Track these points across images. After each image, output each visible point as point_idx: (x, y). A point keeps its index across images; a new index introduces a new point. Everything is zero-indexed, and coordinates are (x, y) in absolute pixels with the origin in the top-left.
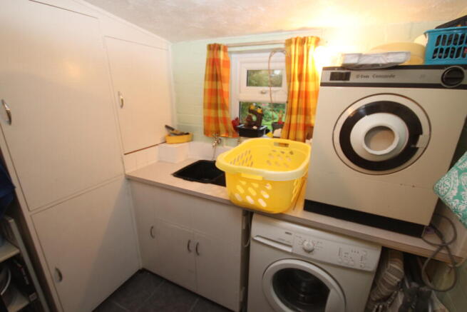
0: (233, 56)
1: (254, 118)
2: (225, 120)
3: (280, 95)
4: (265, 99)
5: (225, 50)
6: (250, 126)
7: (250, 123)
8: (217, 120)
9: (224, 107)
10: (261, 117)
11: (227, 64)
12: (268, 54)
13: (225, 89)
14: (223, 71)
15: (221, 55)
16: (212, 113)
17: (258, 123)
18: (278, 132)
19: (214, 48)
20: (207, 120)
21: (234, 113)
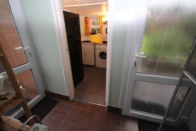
0: (89, 19)
1: (94, 31)
2: (89, 32)
3: (99, 27)
4: (96, 27)
5: (88, 18)
6: (94, 33)
7: (94, 32)
8: (87, 32)
9: (88, 29)
10: (95, 31)
11: (89, 21)
12: (96, 19)
13: (88, 25)
14: (88, 22)
15: (88, 19)
16: (86, 31)
17: (95, 32)
18: (99, 33)
19: (86, 18)
20: (85, 32)
21: (90, 31)
